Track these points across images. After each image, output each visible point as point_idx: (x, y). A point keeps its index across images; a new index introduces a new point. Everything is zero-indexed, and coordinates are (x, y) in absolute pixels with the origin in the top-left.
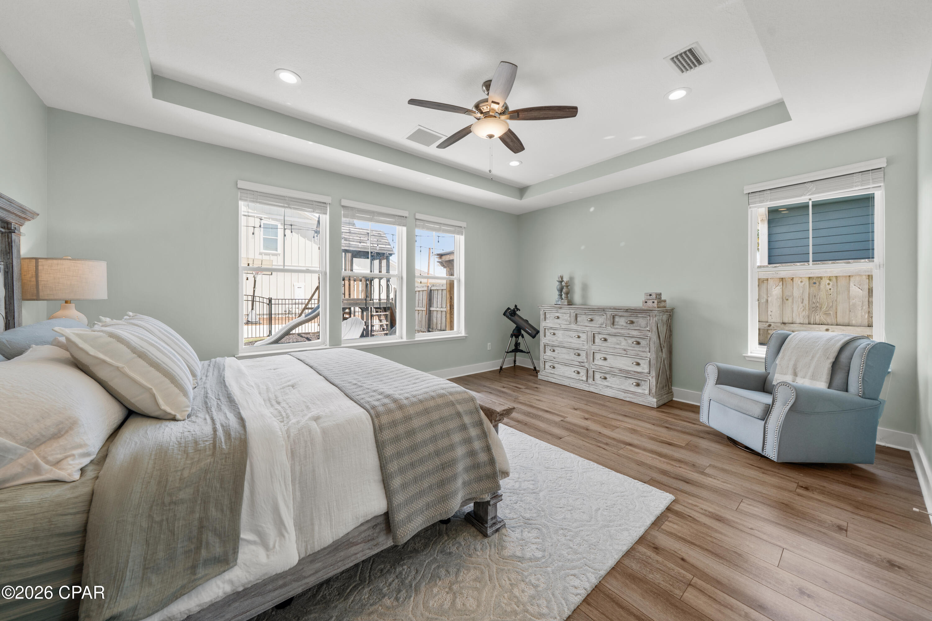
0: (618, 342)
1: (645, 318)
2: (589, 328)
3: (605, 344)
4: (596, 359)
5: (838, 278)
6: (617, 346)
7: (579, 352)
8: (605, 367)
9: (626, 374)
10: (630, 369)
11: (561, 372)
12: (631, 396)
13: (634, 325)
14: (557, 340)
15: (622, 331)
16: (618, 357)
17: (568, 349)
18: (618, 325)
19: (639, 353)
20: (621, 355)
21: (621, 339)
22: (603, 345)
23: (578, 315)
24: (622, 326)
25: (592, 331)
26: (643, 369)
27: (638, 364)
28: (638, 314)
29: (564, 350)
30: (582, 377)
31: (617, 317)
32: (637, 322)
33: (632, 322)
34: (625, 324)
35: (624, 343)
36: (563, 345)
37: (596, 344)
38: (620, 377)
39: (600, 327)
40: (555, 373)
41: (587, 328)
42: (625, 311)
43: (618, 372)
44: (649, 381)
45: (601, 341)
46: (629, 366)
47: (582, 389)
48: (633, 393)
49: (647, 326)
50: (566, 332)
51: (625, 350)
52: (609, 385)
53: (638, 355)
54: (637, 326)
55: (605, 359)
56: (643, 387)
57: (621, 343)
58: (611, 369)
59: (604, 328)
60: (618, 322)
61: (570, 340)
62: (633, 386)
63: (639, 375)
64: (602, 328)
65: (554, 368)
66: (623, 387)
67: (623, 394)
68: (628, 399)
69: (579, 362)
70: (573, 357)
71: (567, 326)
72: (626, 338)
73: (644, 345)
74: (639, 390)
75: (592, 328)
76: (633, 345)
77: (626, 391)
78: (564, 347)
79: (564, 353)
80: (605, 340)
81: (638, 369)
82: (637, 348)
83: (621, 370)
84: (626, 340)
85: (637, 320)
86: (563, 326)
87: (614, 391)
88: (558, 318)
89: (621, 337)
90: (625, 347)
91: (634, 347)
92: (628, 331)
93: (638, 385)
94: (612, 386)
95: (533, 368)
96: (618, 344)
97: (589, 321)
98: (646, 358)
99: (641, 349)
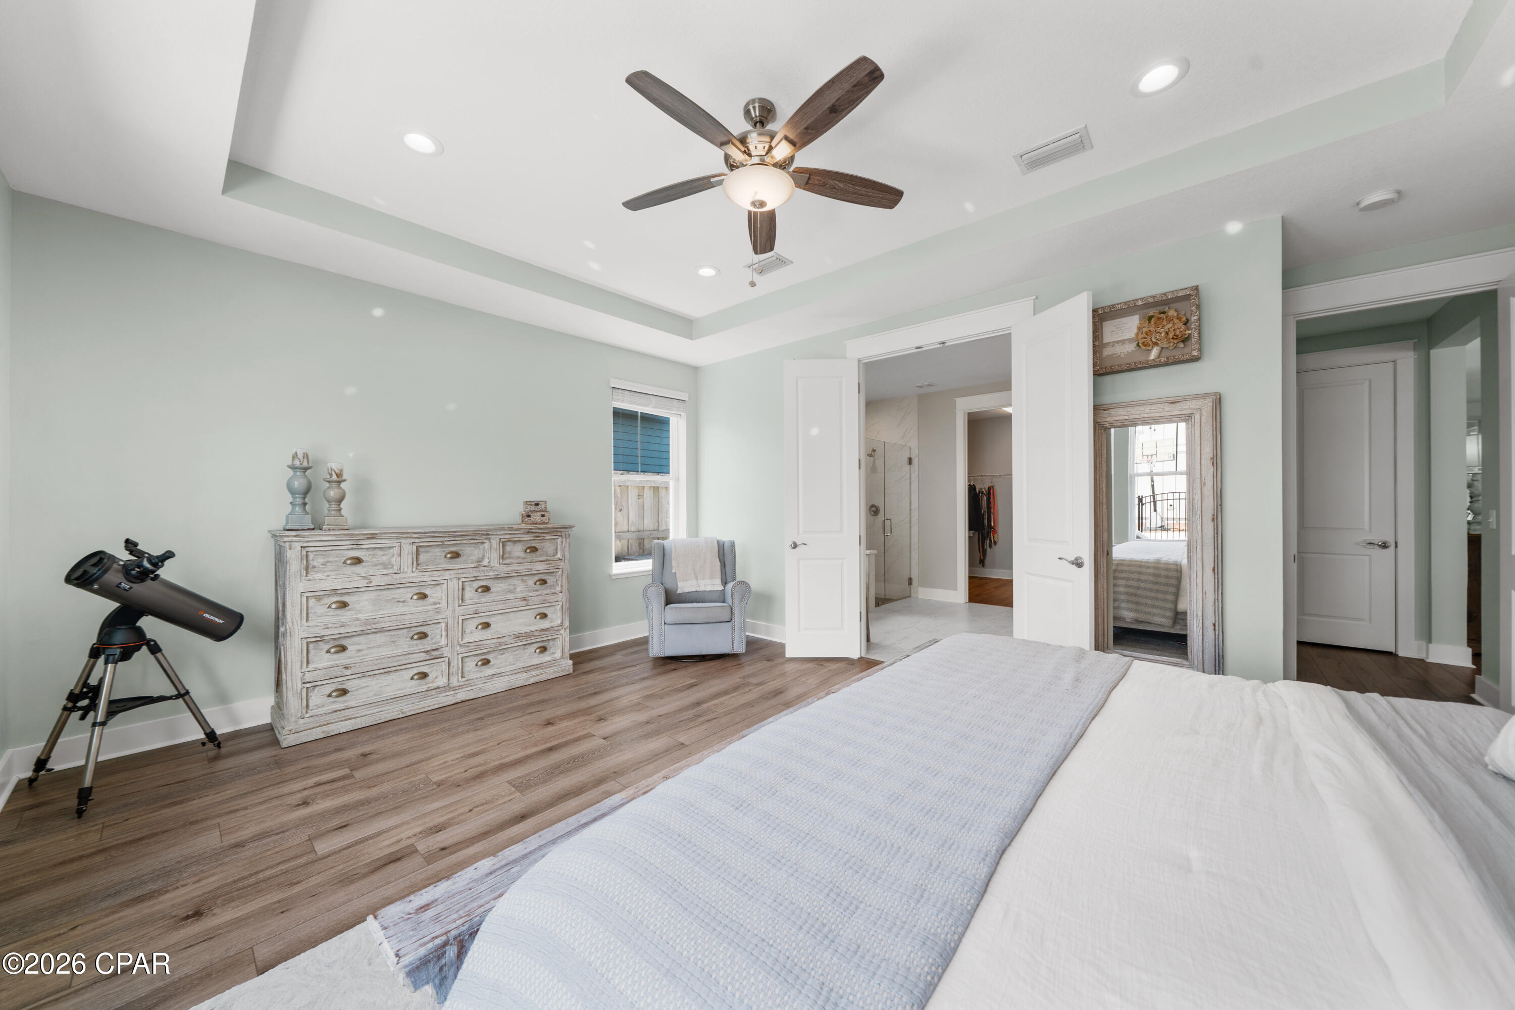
0: (512, 587)
1: (553, 541)
2: (452, 572)
3: (487, 598)
4: (468, 631)
5: (660, 490)
6: (510, 596)
7: (422, 629)
8: (488, 642)
9: (523, 639)
10: (533, 628)
11: (371, 694)
12: (537, 672)
13: (538, 553)
14: (357, 619)
15: (520, 568)
16: (512, 614)
17: (392, 633)
18: (509, 558)
19: (547, 597)
20: (519, 609)
21: (516, 581)
22: (484, 600)
23: (421, 549)
24: (518, 558)
25: (459, 579)
26: (551, 622)
27: (544, 616)
28: (545, 535)
29: (380, 638)
30: (432, 683)
31: (508, 543)
32: (543, 547)
33: (534, 550)
34: (522, 555)
35: (520, 587)
36: (378, 626)
37: (467, 602)
38: (515, 649)
39: (478, 567)
40: (352, 703)
41: (447, 573)
42: (526, 531)
43: (512, 641)
44: (561, 638)
45: (477, 595)
46: (530, 625)
47: (437, 706)
48: (538, 666)
49: (557, 553)
50: (384, 592)
51: (524, 599)
52: (497, 671)
53: (544, 602)
54: (541, 555)
55: (487, 625)
56: (552, 651)
57: (515, 589)
58: (499, 640)
59: (486, 568)
60: (510, 553)
61: (399, 609)
62: (536, 655)
63: (546, 633)
64: (481, 569)
65: (344, 692)
66: (521, 665)
67: (525, 674)
68: (532, 681)
69: (426, 652)
70: (405, 644)
71: (390, 577)
72: (525, 578)
73: (552, 584)
74: (546, 658)
75: (460, 571)
76: (537, 587)
77: (526, 669)
78: (381, 631)
79: (379, 646)
80: (487, 589)
81: (545, 624)
82: (544, 591)
83: (517, 637)
84: (524, 581)
85: (542, 545)
86: (376, 581)
87: (507, 678)
88: (358, 561)
89: (517, 578)
90: (524, 595)
91: (537, 591)
92: (530, 566)
93: (544, 649)
94: (502, 670)
95: (201, 735)
96: (510, 591)
97: (451, 558)
98: (557, 603)
99: (548, 591)
